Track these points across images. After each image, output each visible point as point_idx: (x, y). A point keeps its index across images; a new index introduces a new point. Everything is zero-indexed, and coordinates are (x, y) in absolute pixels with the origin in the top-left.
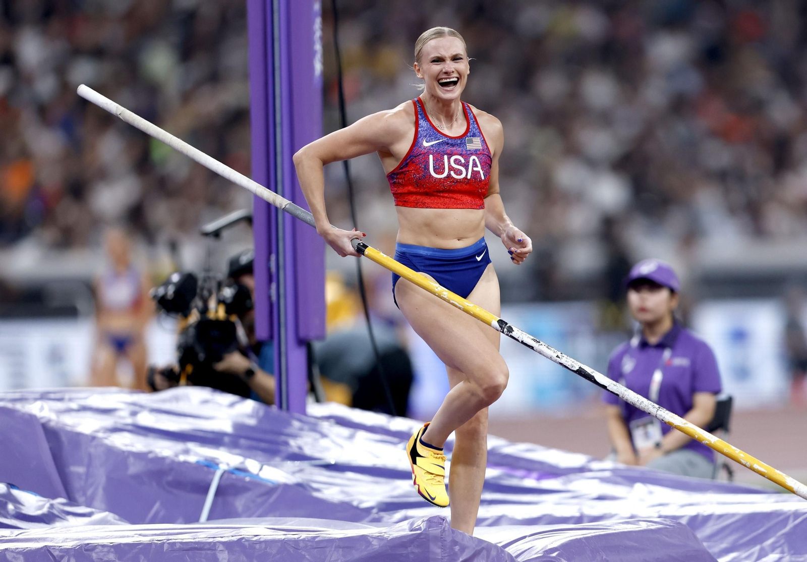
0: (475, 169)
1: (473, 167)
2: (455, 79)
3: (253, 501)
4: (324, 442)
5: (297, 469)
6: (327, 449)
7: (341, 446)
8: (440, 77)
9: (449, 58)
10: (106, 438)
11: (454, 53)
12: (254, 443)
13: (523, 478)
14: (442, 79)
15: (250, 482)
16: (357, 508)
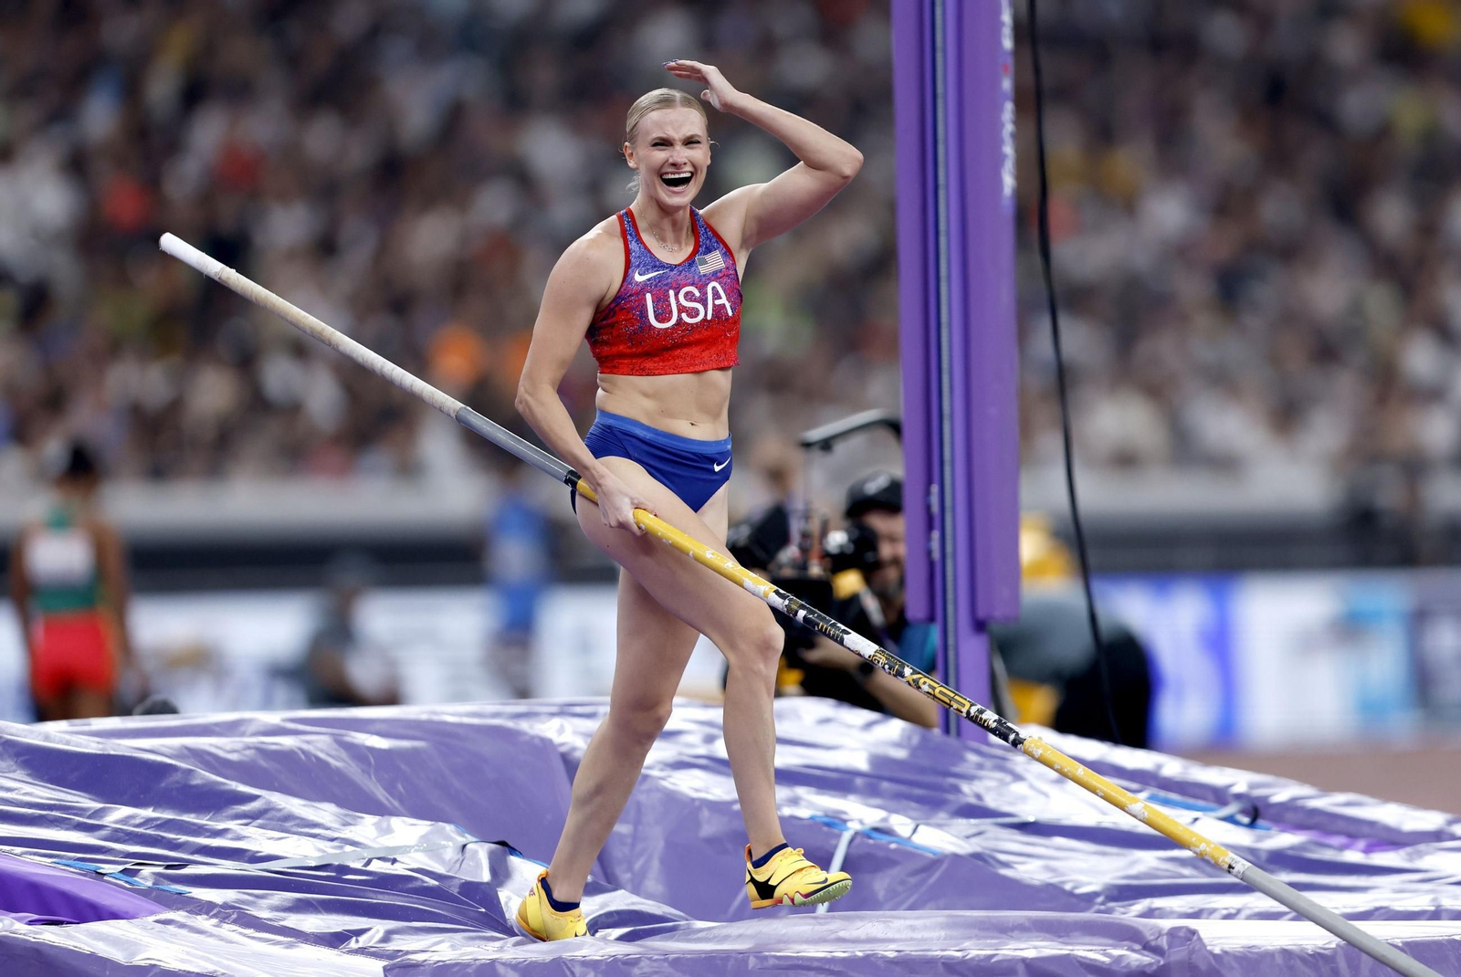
0: (717, 302)
1: (714, 299)
2: (688, 175)
3: (903, 882)
4: (1018, 788)
5: (974, 830)
6: (1023, 799)
7: (1046, 795)
8: (664, 170)
9: (680, 141)
10: (663, 779)
11: (689, 134)
12: (903, 788)
13: (1342, 848)
14: (667, 173)
15: (895, 851)
16: (1071, 894)
